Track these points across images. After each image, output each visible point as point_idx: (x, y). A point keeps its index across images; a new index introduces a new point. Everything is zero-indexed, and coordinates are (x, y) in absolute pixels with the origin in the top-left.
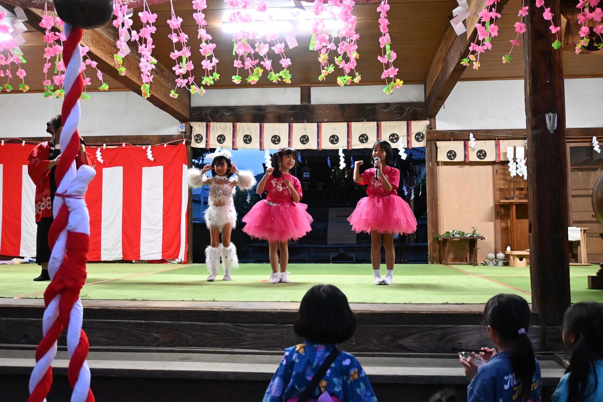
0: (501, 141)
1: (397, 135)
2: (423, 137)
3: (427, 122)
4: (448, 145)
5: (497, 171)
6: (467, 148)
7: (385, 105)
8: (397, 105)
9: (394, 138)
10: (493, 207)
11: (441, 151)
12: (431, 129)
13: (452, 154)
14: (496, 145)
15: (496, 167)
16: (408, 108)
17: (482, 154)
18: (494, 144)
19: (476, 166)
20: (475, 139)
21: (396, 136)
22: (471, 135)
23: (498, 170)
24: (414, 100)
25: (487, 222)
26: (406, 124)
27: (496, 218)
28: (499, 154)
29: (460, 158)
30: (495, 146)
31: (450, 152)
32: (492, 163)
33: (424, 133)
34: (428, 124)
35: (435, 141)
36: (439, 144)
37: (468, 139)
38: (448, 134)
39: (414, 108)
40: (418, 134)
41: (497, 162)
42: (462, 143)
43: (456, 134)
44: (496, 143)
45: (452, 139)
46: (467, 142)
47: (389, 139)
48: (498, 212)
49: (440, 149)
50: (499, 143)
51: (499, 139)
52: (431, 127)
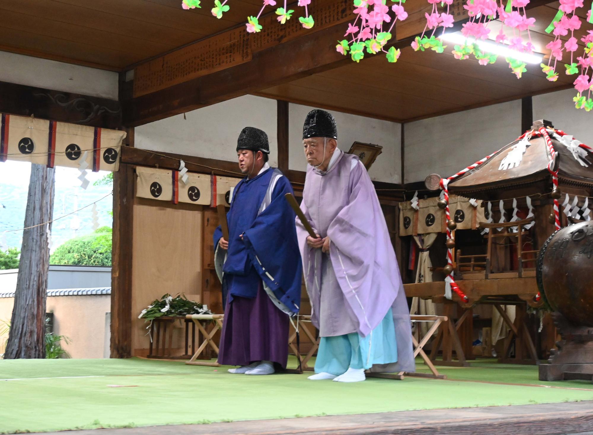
0: (218, 178)
1: (79, 148)
2: (114, 157)
3: (123, 134)
4: (153, 174)
5: (208, 220)
6: (176, 182)
7: (62, 95)
8: (80, 99)
9: (73, 152)
10: (199, 272)
11: (141, 181)
12: (127, 145)
13: (156, 189)
14: (212, 182)
15: (208, 214)
16: (97, 106)
17: (194, 193)
18: (210, 179)
19: (181, 210)
20: (187, 170)
21: (76, 149)
22: (183, 164)
23: (210, 219)
24: (104, 96)
25: (192, 294)
26: (93, 131)
27: (203, 290)
28: (215, 195)
29: (166, 195)
30: (210, 184)
31: (154, 185)
32: (204, 208)
33: (118, 150)
34: (125, 137)
35: (132, 165)
36: (140, 170)
37: (177, 168)
38: (151, 157)
39: (106, 108)
40: (109, 151)
41: (212, 206)
42: (170, 172)
43: (162, 158)
44: (212, 178)
45: (157, 165)
46: (176, 172)
47: (66, 153)
48: (207, 281)
49: (141, 178)
50: (215, 179)
51: (216, 175)
52: (128, 142)
